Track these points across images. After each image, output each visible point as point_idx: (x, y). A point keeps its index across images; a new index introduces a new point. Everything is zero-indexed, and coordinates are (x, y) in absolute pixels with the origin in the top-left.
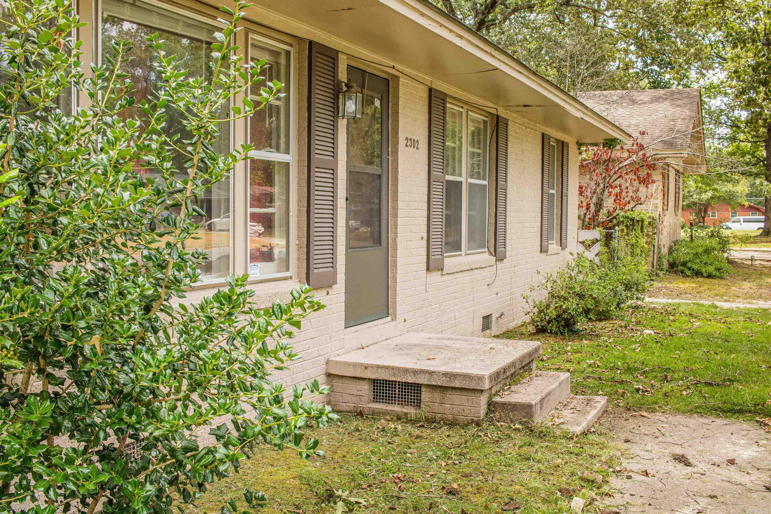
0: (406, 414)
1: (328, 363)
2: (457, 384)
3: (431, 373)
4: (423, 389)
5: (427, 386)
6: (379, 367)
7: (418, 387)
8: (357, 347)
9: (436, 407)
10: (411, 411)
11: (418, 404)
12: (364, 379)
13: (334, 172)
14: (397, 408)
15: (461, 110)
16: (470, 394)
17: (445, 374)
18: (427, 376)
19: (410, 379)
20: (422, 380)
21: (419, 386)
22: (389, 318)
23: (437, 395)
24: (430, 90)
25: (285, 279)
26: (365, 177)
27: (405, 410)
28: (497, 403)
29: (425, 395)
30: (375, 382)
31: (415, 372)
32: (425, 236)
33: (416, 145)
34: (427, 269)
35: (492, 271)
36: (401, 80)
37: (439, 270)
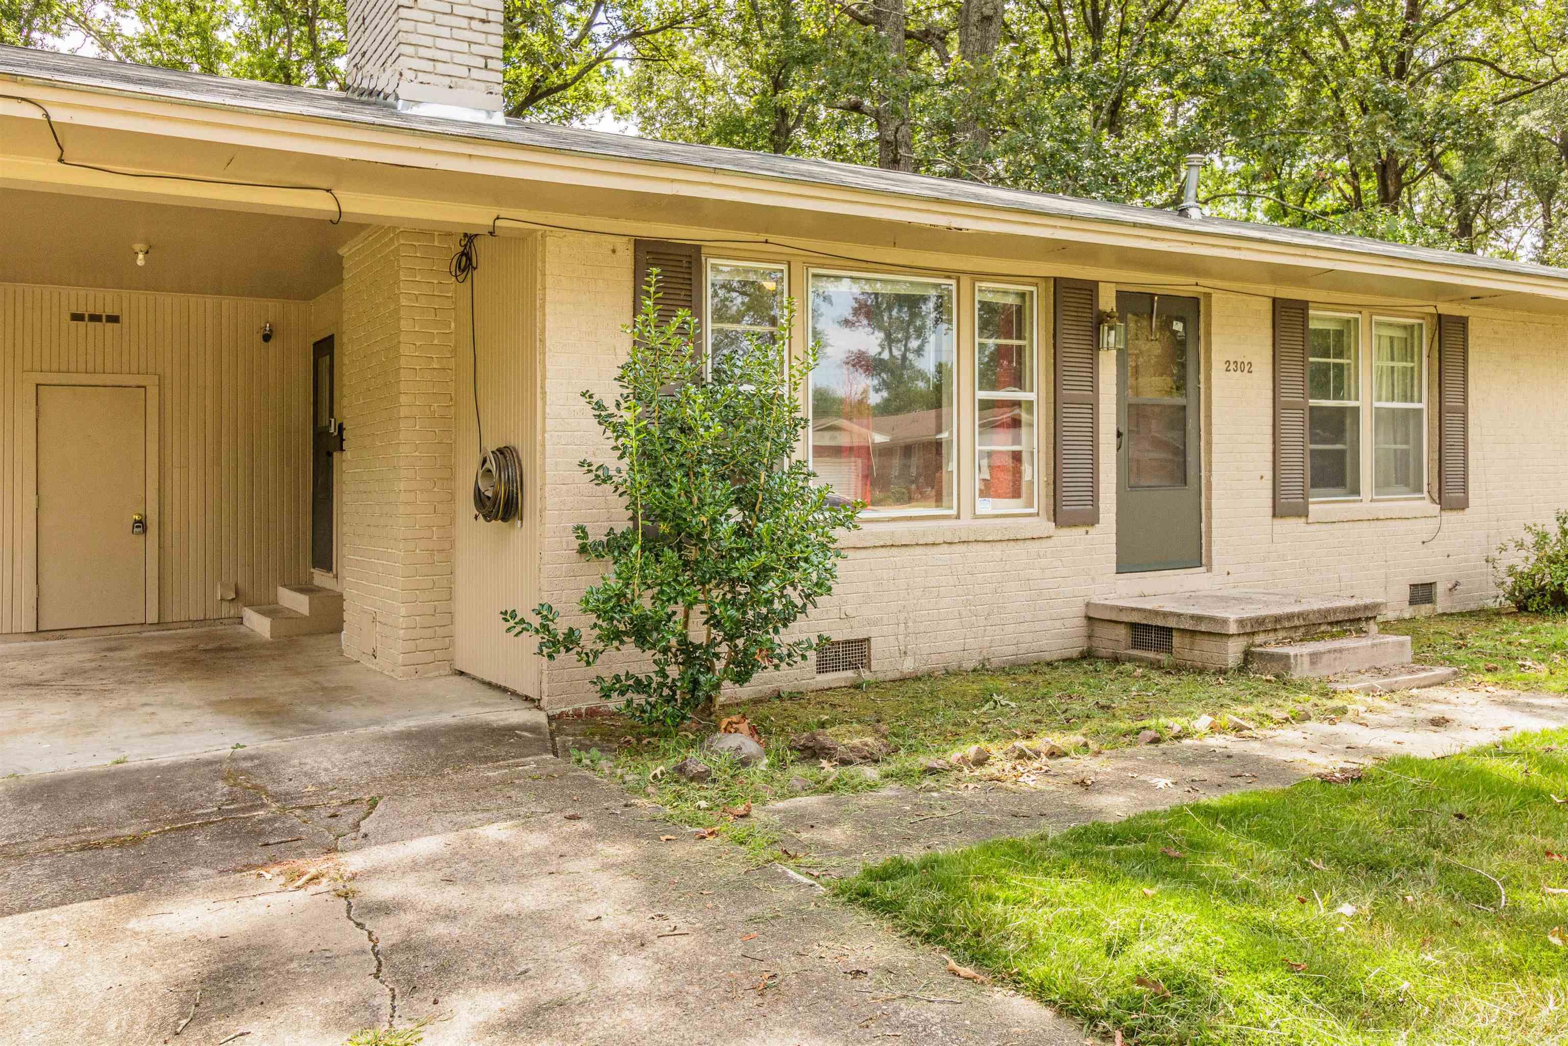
0: (1159, 661)
1: (1088, 605)
2: (1203, 628)
3: (1179, 615)
4: (1174, 634)
5: (1179, 630)
6: (1133, 609)
7: (1168, 631)
8: (1136, 594)
9: (1187, 655)
10: (1163, 657)
11: (1169, 650)
12: (1121, 623)
13: (1094, 407)
14: (1151, 655)
15: (1357, 316)
16: (1218, 639)
17: (1192, 617)
18: (1175, 619)
19: (1160, 622)
20: (1171, 623)
21: (1170, 630)
22: (1203, 569)
23: (1187, 640)
24: (1274, 300)
25: (1030, 515)
26: (1157, 410)
27: (1158, 657)
28: (1253, 653)
29: (1176, 640)
30: (1134, 626)
31: (1166, 615)
32: (1269, 475)
33: (1247, 368)
34: (1274, 515)
35: (1433, 524)
36: (1215, 296)
37: (1300, 516)
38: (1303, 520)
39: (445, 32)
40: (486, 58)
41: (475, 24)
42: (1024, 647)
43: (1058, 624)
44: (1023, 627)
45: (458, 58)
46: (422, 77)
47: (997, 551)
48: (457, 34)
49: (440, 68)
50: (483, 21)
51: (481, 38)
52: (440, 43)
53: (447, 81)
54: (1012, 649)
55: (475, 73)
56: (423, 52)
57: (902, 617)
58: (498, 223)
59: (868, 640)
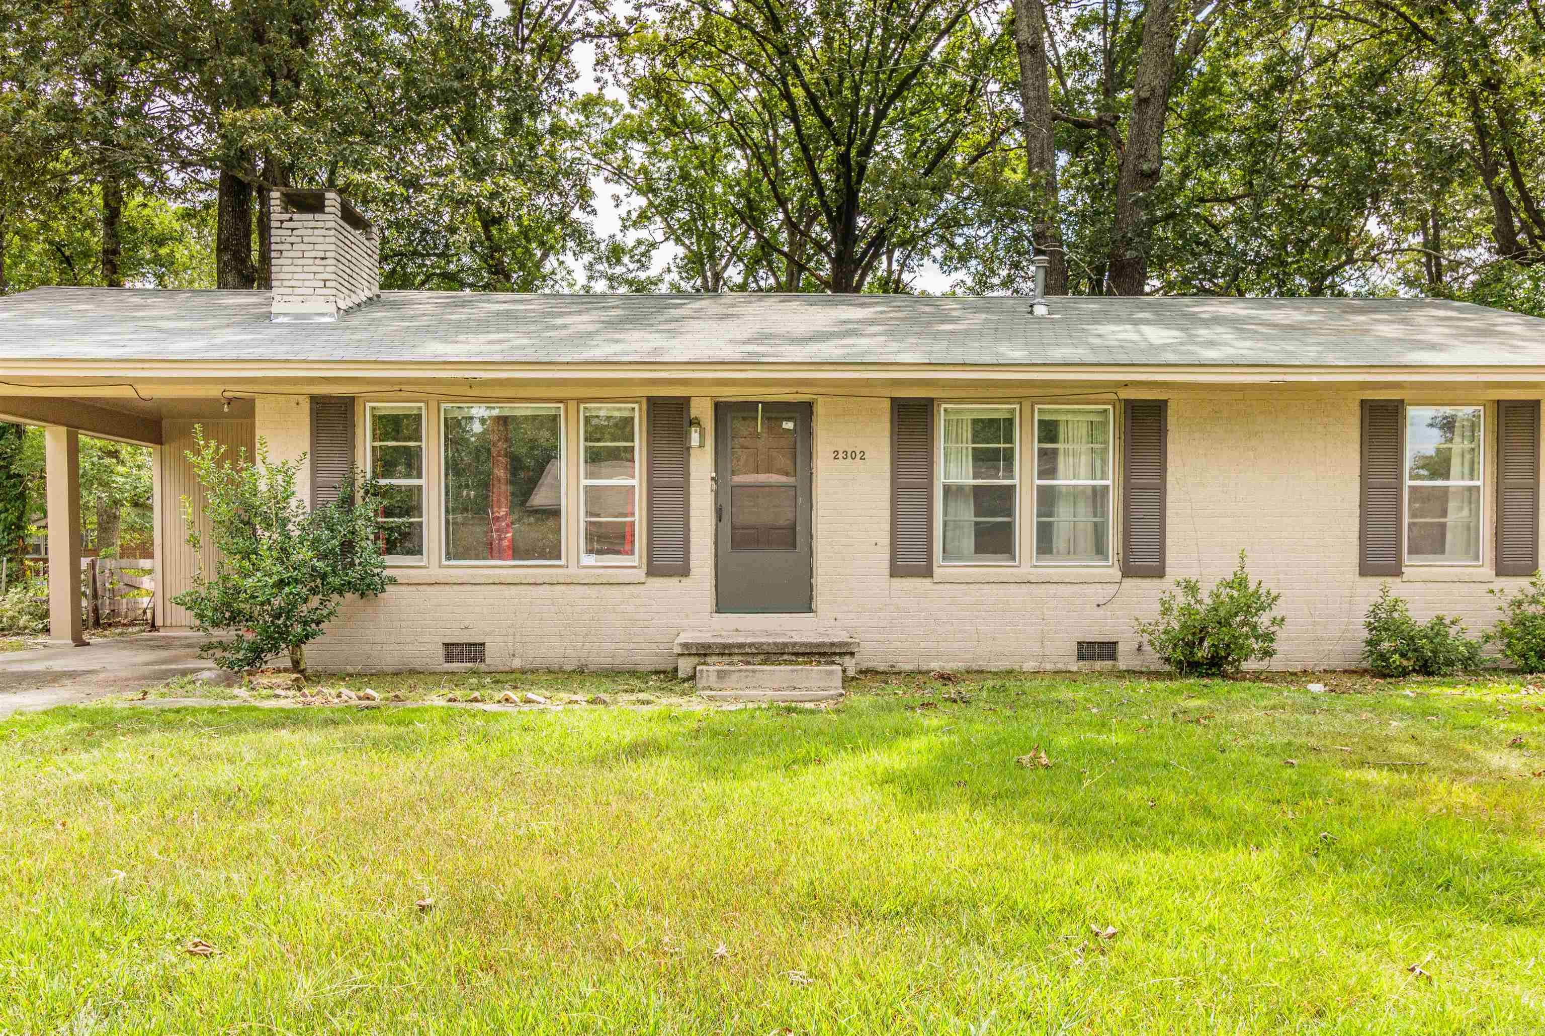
13: (684, 489)
22: (812, 614)
25: (632, 567)
32: (885, 540)
33: (859, 456)
34: (891, 576)
35: (1111, 589)
36: (820, 399)
37: (925, 577)
38: (929, 580)
39: (299, 269)
40: (325, 281)
41: (318, 261)
42: (618, 661)
43: (654, 646)
44: (621, 645)
45: (307, 283)
46: (286, 298)
47: (591, 591)
48: (306, 269)
49: (297, 291)
50: (322, 259)
51: (321, 269)
52: (296, 276)
53: (301, 298)
54: (609, 660)
55: (318, 291)
56: (286, 283)
57: (511, 631)
58: (225, 394)
59: (484, 644)
